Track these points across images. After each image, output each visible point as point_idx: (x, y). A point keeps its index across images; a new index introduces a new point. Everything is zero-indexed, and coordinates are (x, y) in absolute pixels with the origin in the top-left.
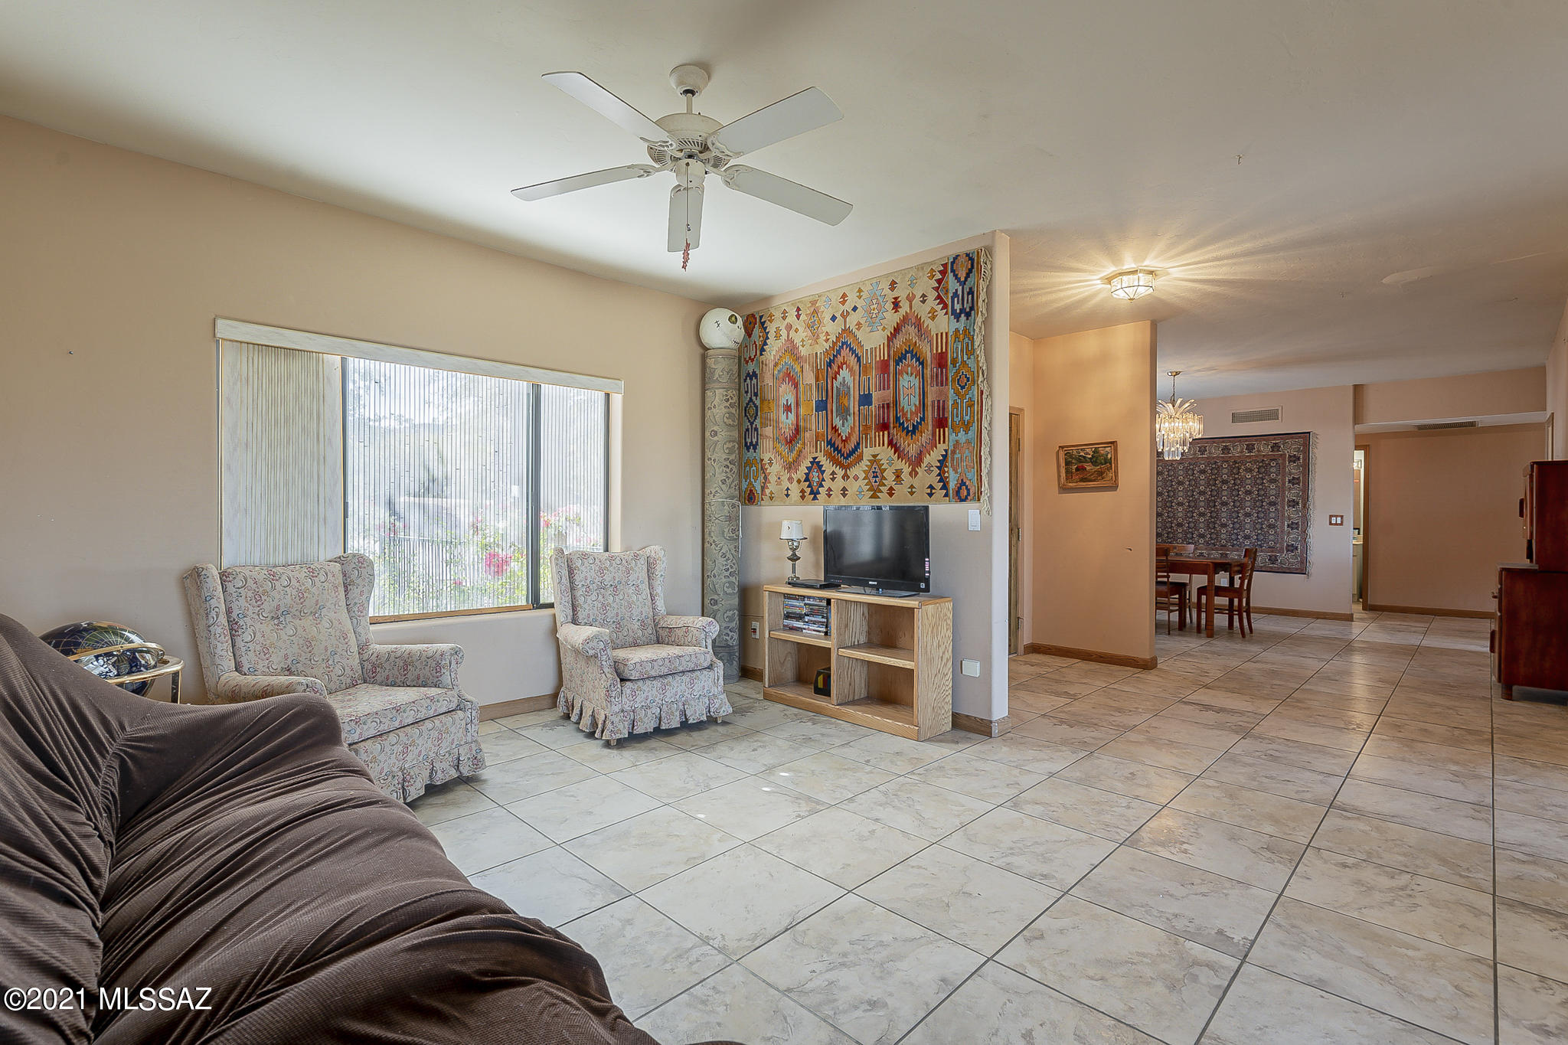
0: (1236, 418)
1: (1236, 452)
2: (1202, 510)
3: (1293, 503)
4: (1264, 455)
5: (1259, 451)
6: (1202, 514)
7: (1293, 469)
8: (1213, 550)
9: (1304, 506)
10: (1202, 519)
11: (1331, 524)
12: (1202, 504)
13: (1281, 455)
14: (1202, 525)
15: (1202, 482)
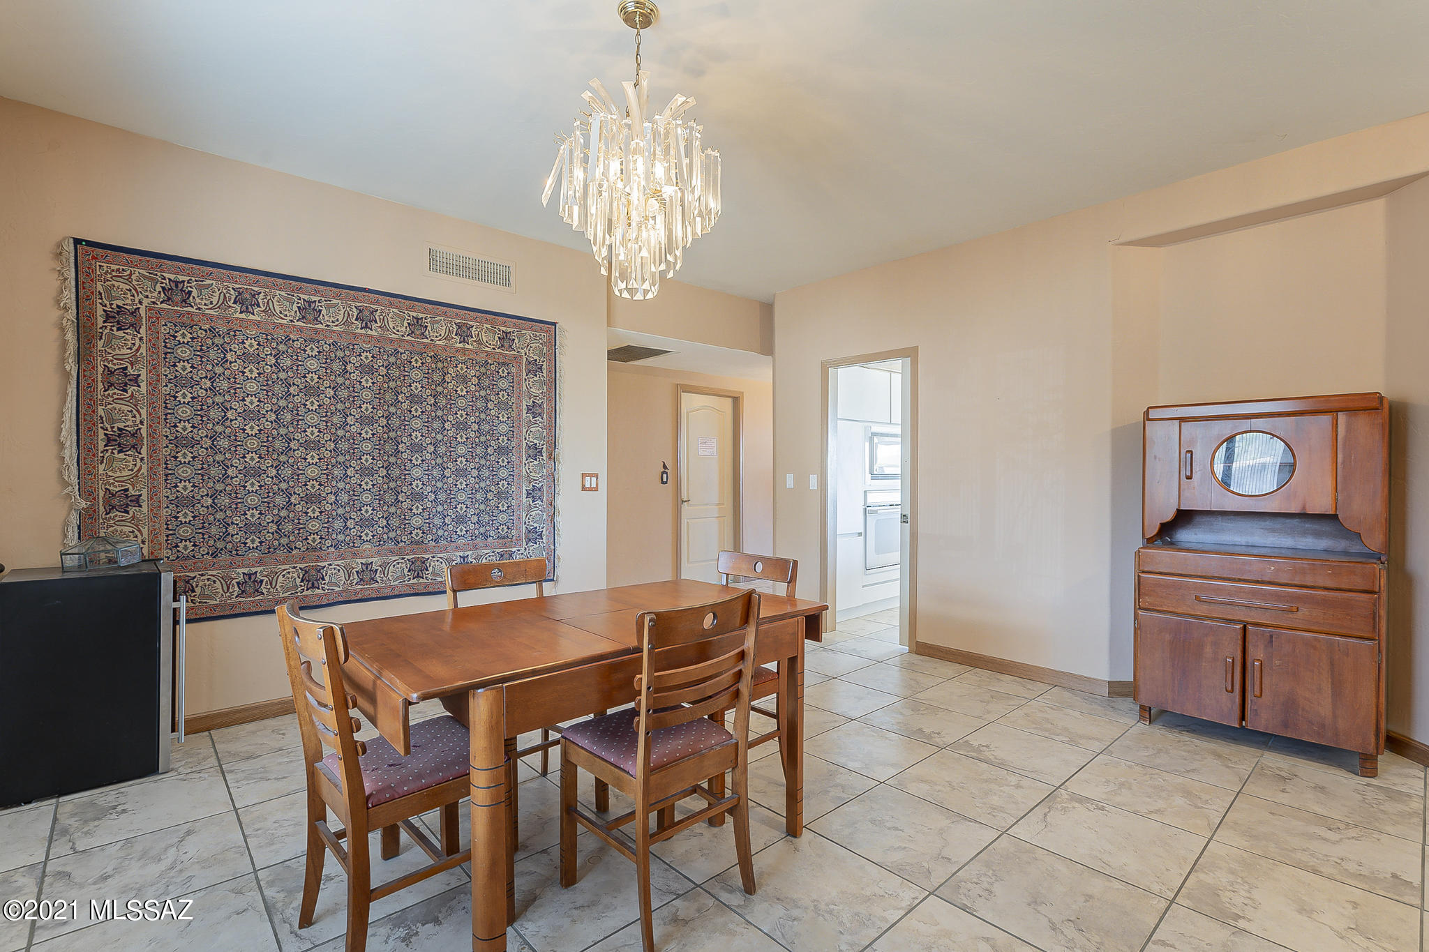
0: (436, 262)
1: (439, 331)
2: (367, 461)
3: (535, 451)
4: (488, 354)
5: (479, 342)
6: (366, 472)
7: (534, 387)
8: (392, 553)
9: (552, 457)
10: (367, 484)
11: (584, 488)
12: (367, 446)
13: (516, 357)
14: (366, 498)
15: (366, 395)
